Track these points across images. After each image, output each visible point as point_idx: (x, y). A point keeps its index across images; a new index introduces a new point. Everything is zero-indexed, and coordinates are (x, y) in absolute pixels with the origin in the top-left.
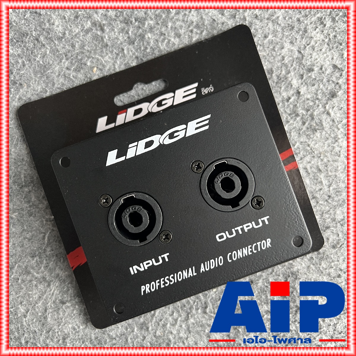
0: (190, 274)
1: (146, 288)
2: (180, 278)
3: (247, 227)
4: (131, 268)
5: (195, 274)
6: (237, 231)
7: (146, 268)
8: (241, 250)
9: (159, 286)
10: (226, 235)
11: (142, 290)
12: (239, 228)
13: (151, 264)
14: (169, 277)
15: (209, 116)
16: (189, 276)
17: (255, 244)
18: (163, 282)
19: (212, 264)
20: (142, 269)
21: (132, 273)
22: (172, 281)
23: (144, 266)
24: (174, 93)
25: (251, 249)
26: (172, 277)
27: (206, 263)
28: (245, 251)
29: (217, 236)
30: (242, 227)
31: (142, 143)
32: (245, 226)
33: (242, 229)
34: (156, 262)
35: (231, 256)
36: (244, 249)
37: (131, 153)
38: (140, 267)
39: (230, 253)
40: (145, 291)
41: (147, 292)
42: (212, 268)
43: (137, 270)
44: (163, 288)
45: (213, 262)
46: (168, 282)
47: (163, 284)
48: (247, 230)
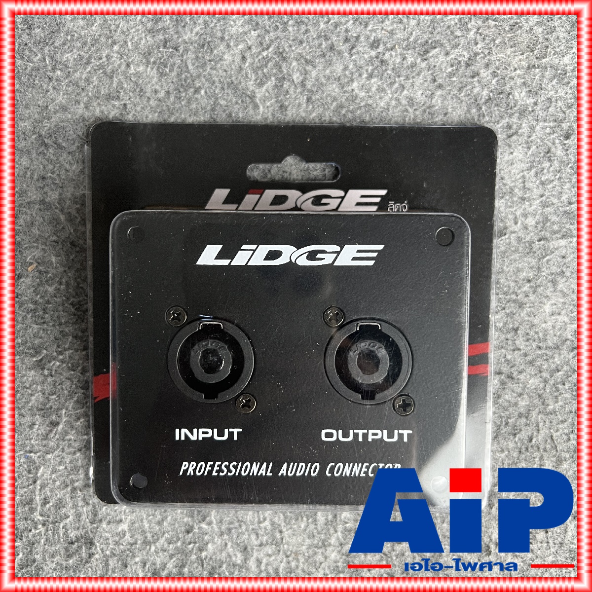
0: (263, 472)
1: (189, 468)
2: (245, 472)
3: (374, 434)
4: (177, 430)
5: (269, 474)
6: (356, 436)
7: (200, 439)
8: (351, 464)
9: (210, 472)
10: (337, 435)
11: (183, 468)
12: (360, 432)
13: (209, 435)
14: (229, 464)
15: (381, 247)
16: (259, 474)
17: (376, 464)
18: (218, 468)
19: (300, 469)
20: (193, 438)
21: (177, 438)
22: (231, 472)
23: (199, 434)
24: (346, 193)
25: (366, 470)
26: (234, 466)
27: (292, 464)
28: (356, 469)
29: (324, 432)
30: (365, 431)
31: (264, 249)
32: (371, 432)
33: (365, 436)
34: (218, 436)
35: (332, 469)
36: (356, 464)
37: (241, 259)
38: (192, 434)
39: (333, 464)
40: (186, 471)
41: (188, 474)
42: (298, 474)
43: (186, 435)
44: (215, 476)
45: (302, 467)
46: (226, 470)
47: (217, 471)
48: (372, 439)
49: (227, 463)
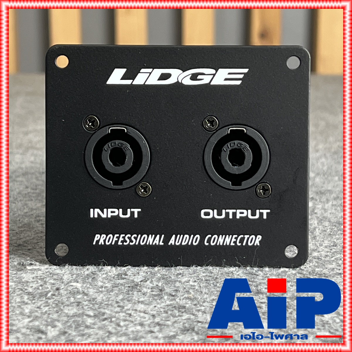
0: (157, 242)
1: (100, 239)
2: (143, 242)
4: (92, 210)
5: (161, 244)
6: (227, 214)
7: (109, 216)
8: (224, 236)
9: (117, 242)
11: (96, 239)
12: (231, 212)
13: (116, 214)
14: (131, 236)
15: (246, 71)
16: (154, 244)
17: (242, 236)
18: (123, 239)
19: (185, 240)
20: (104, 216)
21: (92, 216)
22: (132, 242)
23: (108, 213)
25: (235, 240)
26: (135, 238)
27: (179, 236)
28: (228, 240)
29: (203, 212)
32: (238, 211)
34: (123, 214)
35: (210, 239)
36: (227, 236)
38: (103, 213)
39: (210, 236)
40: (98, 241)
41: (100, 244)
42: (183, 244)
43: (98, 214)
44: (120, 245)
45: (186, 238)
46: (128, 240)
47: (122, 242)
48: (240, 217)
49: (129, 235)
